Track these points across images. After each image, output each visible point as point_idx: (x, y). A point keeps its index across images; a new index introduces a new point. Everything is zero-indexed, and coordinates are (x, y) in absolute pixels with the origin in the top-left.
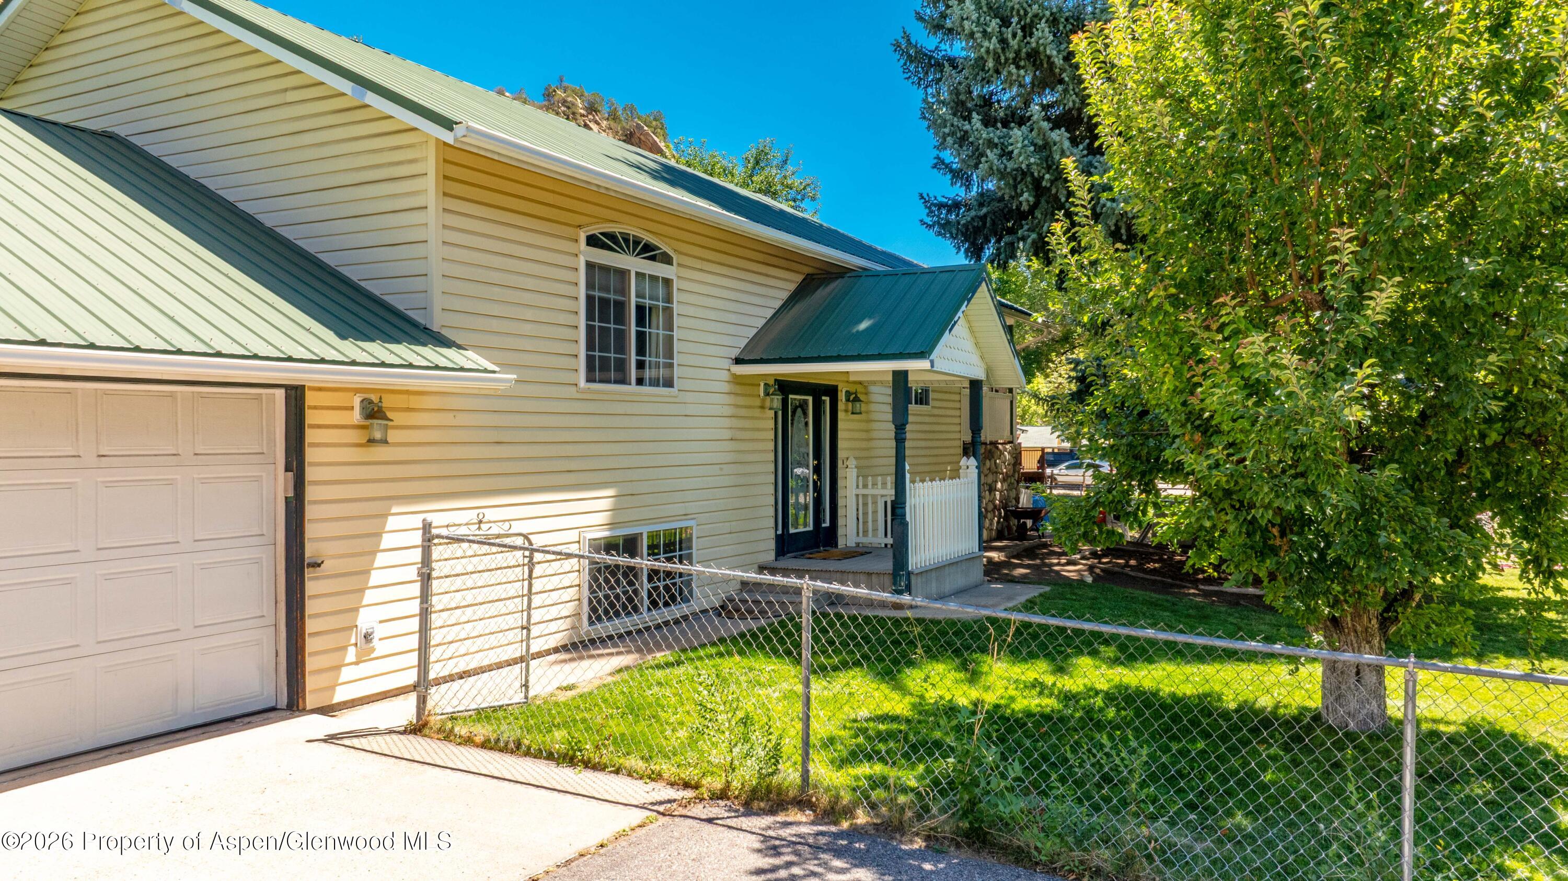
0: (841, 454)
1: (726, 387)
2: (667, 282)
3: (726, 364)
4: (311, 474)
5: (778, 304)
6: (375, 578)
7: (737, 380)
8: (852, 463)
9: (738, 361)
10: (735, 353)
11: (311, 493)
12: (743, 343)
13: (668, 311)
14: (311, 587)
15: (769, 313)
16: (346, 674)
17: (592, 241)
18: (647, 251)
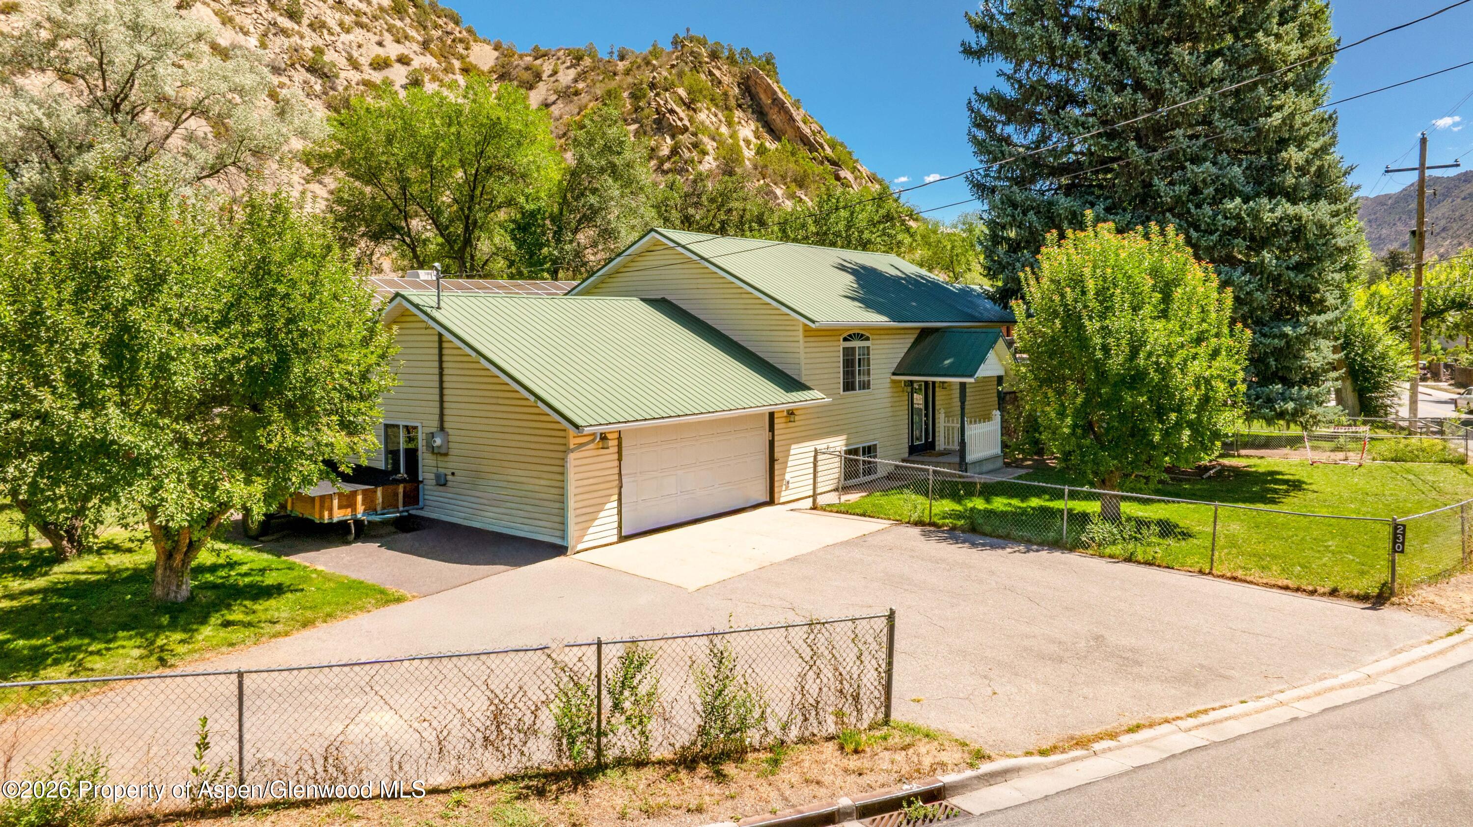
0: (937, 407)
1: (889, 385)
2: (868, 348)
3: (889, 375)
4: (776, 432)
5: (909, 345)
6: (789, 464)
7: (893, 382)
8: (942, 411)
9: (894, 374)
10: (892, 370)
11: (776, 438)
12: (895, 365)
13: (869, 359)
14: (776, 467)
15: (906, 350)
16: (783, 494)
17: (845, 339)
18: (861, 337)
